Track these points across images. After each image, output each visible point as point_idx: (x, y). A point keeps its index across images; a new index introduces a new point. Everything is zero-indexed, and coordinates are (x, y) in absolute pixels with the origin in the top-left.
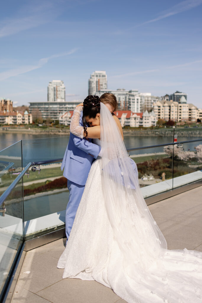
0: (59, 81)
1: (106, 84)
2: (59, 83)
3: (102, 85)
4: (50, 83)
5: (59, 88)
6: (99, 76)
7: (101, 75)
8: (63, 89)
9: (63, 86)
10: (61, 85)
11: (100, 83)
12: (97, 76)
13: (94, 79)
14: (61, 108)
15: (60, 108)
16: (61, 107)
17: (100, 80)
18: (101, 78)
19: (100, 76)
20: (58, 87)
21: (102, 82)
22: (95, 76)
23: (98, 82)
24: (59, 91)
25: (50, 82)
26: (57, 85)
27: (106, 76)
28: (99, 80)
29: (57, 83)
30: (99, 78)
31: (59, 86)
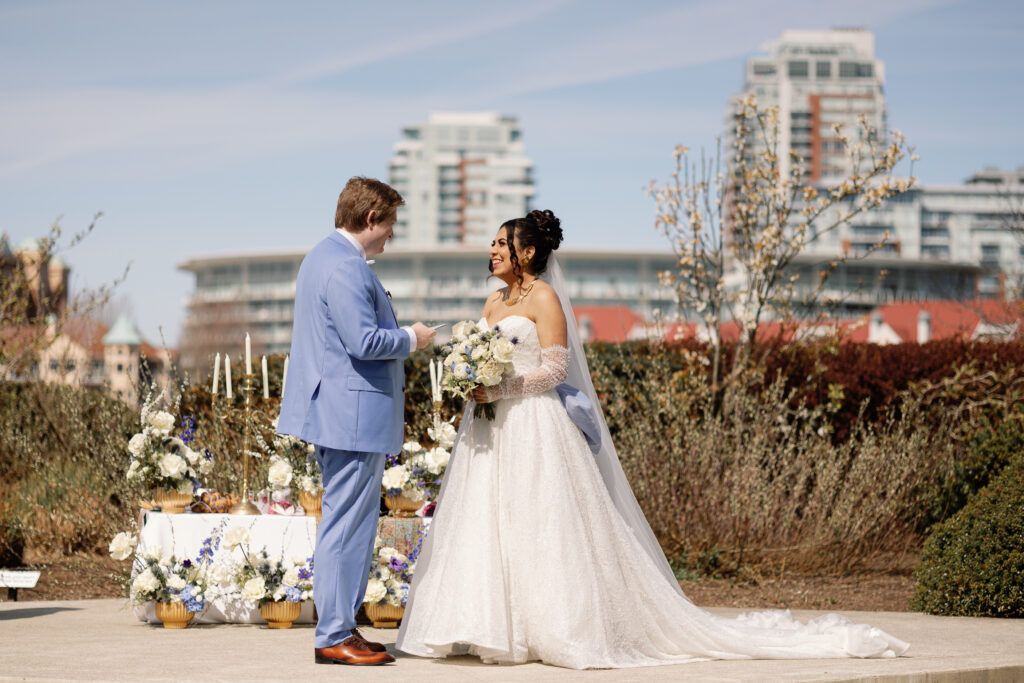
0: (485, 119)
1: (872, 137)
2: (486, 134)
3: (840, 144)
4: (412, 133)
5: (483, 178)
6: (812, 70)
7: (835, 62)
8: (512, 182)
9: (515, 160)
10: (501, 152)
11: (827, 133)
12: (797, 71)
13: (776, 95)
14: (443, 302)
15: (430, 302)
16: (448, 291)
17: (826, 104)
18: (833, 86)
19: (824, 71)
20: (471, 170)
21: (839, 118)
22: (783, 71)
23: (807, 122)
24: (477, 198)
25: (411, 124)
26: (462, 152)
27: (880, 69)
28: (815, 100)
29: (463, 132)
30: (812, 85)
31: (482, 162)
